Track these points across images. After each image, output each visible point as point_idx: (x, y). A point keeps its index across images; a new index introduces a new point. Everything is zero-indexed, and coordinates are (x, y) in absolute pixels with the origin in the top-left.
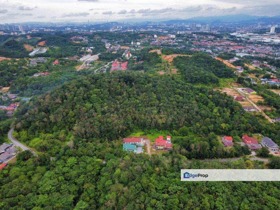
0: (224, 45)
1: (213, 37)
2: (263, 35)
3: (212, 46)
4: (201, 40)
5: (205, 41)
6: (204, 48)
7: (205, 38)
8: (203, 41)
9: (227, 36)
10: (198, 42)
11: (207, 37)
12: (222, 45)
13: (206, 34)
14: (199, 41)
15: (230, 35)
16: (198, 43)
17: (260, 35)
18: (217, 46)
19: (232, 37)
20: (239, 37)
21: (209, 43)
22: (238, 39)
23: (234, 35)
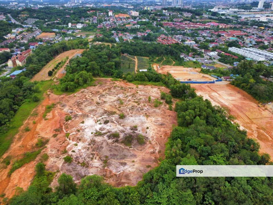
0: (210, 29)
1: (190, 15)
2: (252, 11)
3: (192, 30)
4: (174, 20)
5: (180, 20)
6: (180, 34)
7: (179, 16)
8: (178, 22)
9: (208, 13)
10: (170, 22)
11: (181, 14)
12: (207, 29)
13: (179, 10)
14: (172, 21)
15: (210, 11)
16: (170, 25)
17: (248, 12)
18: (199, 29)
19: (214, 14)
20: (223, 15)
21: (186, 24)
22: (223, 17)
23: (215, 11)
